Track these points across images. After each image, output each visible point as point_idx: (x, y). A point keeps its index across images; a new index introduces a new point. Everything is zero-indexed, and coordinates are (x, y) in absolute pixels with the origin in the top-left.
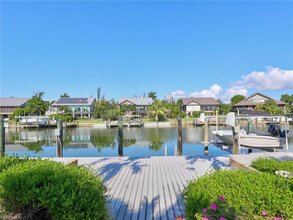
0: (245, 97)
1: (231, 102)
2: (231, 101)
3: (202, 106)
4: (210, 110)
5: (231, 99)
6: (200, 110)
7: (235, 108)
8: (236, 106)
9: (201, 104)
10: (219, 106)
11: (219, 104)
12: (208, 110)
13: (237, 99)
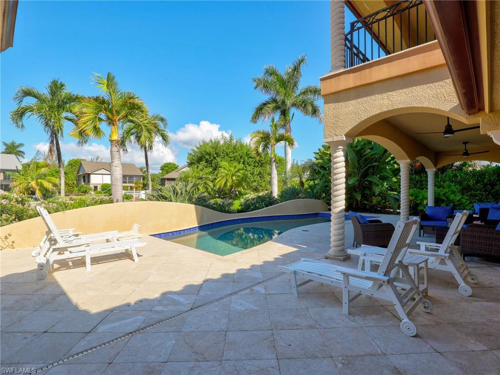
0: (178, 166)
1: (161, 171)
4: (129, 182)
5: (161, 167)
8: (165, 179)
10: (142, 178)
11: (143, 175)
12: (126, 183)
13: (168, 168)
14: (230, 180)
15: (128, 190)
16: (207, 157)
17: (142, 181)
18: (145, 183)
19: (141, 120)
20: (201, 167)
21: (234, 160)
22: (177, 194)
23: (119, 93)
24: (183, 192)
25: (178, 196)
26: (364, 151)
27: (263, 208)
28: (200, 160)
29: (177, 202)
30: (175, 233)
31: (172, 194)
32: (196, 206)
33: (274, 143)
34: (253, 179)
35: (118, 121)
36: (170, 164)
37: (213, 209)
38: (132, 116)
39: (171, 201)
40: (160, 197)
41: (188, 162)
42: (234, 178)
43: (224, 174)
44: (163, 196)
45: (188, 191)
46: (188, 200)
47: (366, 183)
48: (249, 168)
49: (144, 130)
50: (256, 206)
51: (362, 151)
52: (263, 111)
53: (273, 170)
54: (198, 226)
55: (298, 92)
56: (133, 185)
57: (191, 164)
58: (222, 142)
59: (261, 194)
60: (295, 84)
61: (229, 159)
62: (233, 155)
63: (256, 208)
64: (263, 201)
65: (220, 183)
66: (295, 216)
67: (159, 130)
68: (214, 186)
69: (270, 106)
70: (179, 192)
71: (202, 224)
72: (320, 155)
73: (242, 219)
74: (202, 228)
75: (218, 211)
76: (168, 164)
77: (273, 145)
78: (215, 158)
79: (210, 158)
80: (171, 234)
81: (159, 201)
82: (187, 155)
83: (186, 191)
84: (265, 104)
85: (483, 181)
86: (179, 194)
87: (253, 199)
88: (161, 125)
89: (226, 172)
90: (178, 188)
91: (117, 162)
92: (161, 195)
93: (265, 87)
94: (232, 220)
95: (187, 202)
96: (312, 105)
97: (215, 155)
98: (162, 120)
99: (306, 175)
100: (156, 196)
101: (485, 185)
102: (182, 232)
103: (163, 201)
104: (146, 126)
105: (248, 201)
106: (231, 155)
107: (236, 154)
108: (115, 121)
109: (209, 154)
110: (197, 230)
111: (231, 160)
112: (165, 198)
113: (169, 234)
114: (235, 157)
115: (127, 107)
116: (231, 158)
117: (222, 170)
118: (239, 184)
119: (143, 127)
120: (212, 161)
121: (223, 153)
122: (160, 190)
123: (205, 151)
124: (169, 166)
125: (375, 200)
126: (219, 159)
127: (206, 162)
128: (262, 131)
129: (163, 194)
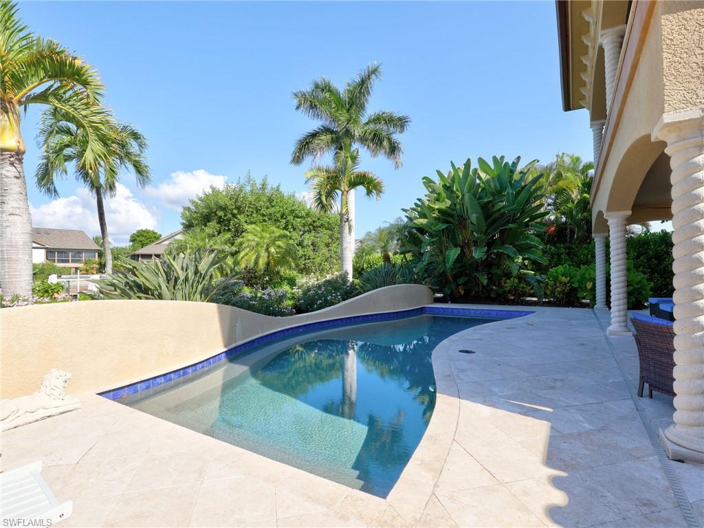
0: (161, 236)
1: (131, 243)
2: (131, 241)
3: (50, 252)
4: (73, 261)
5: (132, 237)
6: (44, 262)
7: (136, 257)
8: (138, 255)
9: (47, 246)
10: (97, 254)
11: (99, 248)
12: (67, 261)
13: (142, 238)
14: (264, 254)
15: (70, 274)
16: (221, 213)
17: (97, 258)
18: (103, 263)
19: (84, 113)
20: (208, 230)
21: (269, 219)
22: (176, 280)
23: (22, 34)
24: (190, 275)
25: (178, 286)
26: (493, 206)
27: (339, 302)
28: (206, 219)
29: (174, 298)
30: (172, 375)
31: (162, 280)
32: (220, 305)
33: (347, 189)
34: (303, 253)
35: (20, 103)
36: (147, 231)
37: (250, 308)
38: (59, 100)
39: (160, 297)
40: (131, 288)
41: (183, 224)
42: (272, 250)
43: (253, 243)
44: (139, 286)
45: (203, 272)
46: (201, 294)
47: (493, 256)
48: (295, 235)
49: (92, 137)
50: (326, 300)
51: (490, 205)
52: (311, 146)
53: (344, 235)
54: (225, 350)
55: (364, 120)
56: (80, 265)
57: (188, 226)
58: (248, 189)
59: (329, 277)
60: (362, 107)
61: (261, 218)
62: (269, 211)
63: (328, 304)
64: (336, 289)
65: (247, 259)
66: (392, 315)
67: (128, 155)
68: (236, 263)
69: (323, 137)
70: (182, 275)
71: (234, 345)
72: (418, 212)
73: (305, 326)
74: (234, 354)
75: (259, 311)
76: (144, 231)
77: (345, 193)
78: (234, 216)
79: (225, 216)
80: (162, 380)
81: (130, 298)
82: (182, 210)
83: (196, 272)
84: (314, 135)
85: (646, 253)
86: (180, 281)
87: (319, 287)
88: (134, 147)
89: (257, 239)
90: (177, 265)
91: (14, 204)
92: (134, 282)
93: (313, 107)
94: (287, 330)
95: (199, 296)
96: (389, 140)
97: (235, 211)
98: (136, 136)
99: (394, 245)
100: (123, 287)
101: (649, 259)
102: (190, 371)
103: (140, 298)
104: (96, 129)
105: (309, 290)
106: (263, 211)
107: (272, 210)
108: (10, 102)
109: (224, 209)
110: (224, 358)
111: (264, 221)
112: (144, 291)
113: (158, 380)
114: (270, 214)
115: (45, 69)
116: (263, 215)
117: (250, 237)
118: (282, 261)
119: (90, 130)
120: (229, 221)
121: (249, 207)
122: (133, 271)
123: (216, 203)
124: (145, 234)
125: (508, 284)
126: (242, 218)
127: (219, 222)
128: (325, 167)
129: (140, 280)
